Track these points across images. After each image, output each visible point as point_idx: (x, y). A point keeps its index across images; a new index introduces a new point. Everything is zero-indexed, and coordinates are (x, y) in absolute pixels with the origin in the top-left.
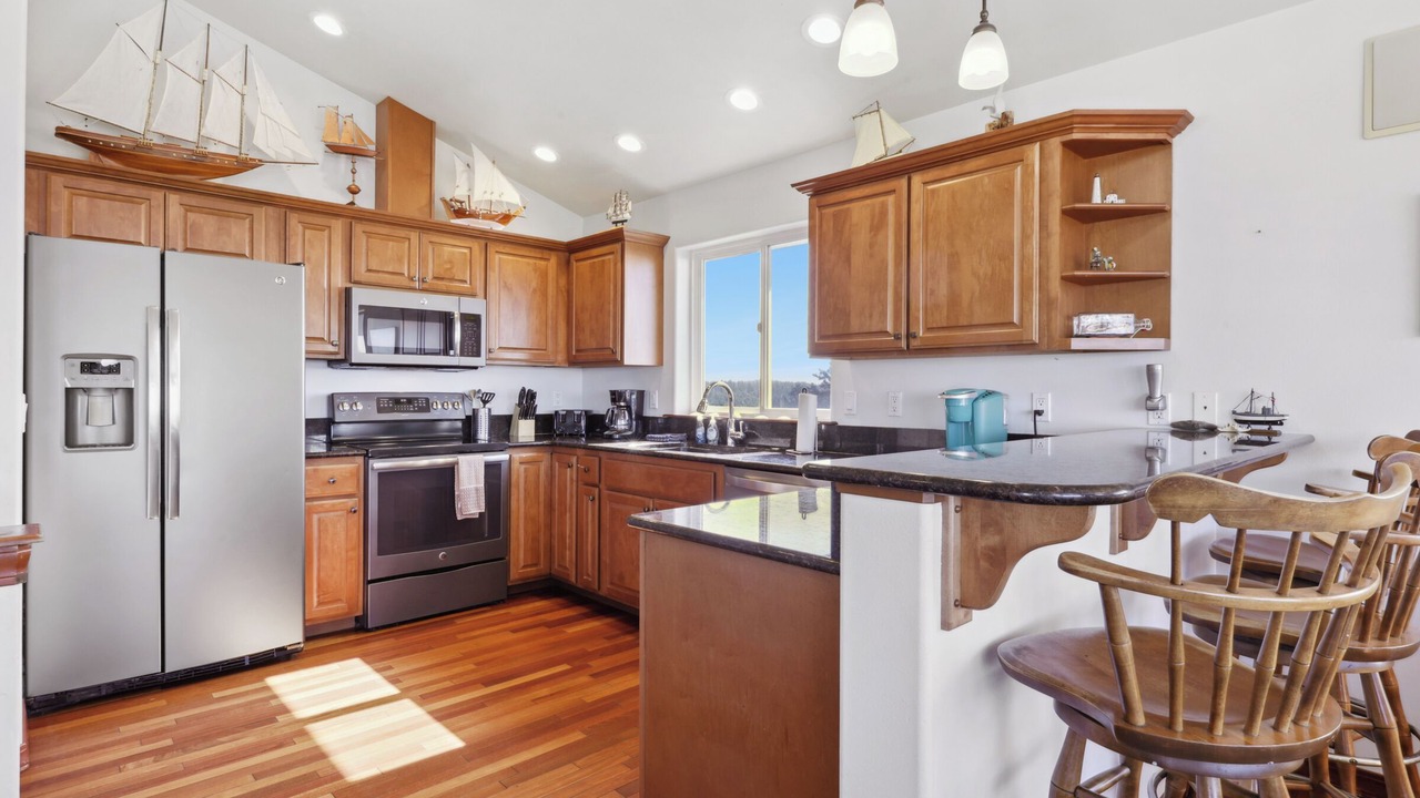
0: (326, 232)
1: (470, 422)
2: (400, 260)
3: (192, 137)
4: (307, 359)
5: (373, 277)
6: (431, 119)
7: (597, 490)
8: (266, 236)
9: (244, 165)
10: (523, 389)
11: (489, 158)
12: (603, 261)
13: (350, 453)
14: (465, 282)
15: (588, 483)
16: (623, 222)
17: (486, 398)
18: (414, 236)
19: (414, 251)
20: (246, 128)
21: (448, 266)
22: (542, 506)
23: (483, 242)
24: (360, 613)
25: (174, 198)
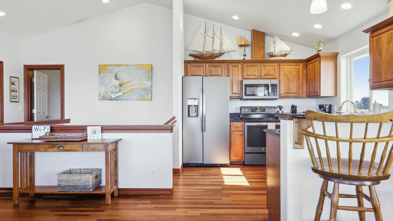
0: (237, 67)
2: (255, 72)
3: (211, 50)
5: (248, 77)
6: (264, 32)
8: (225, 70)
9: (221, 54)
10: (293, 105)
11: (280, 39)
12: (315, 64)
14: (273, 75)
16: (320, 51)
17: (281, 108)
18: (259, 65)
19: (259, 69)
20: (221, 46)
21: (268, 71)
23: (278, 63)
24: (243, 160)
25: (207, 65)
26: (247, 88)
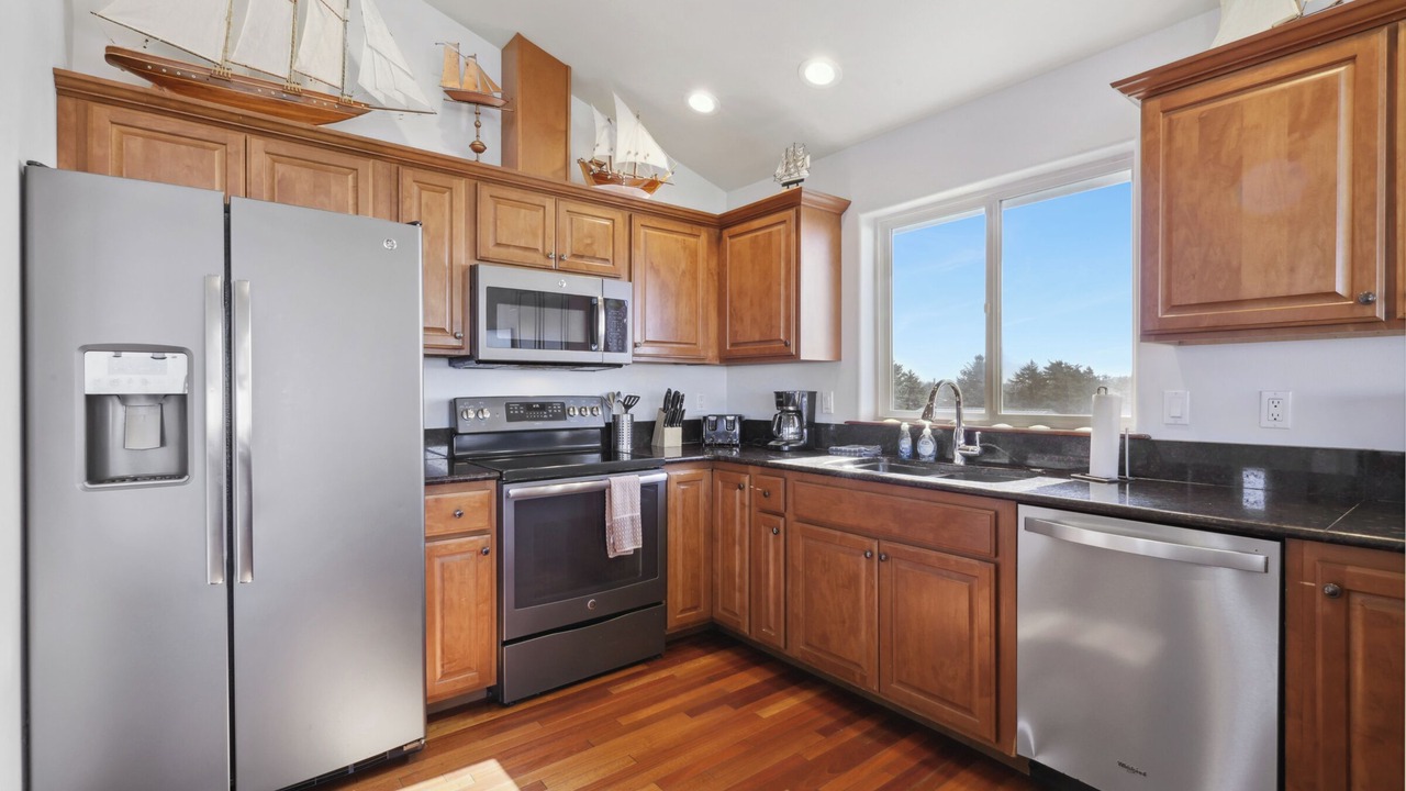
0: (447, 195)
1: (610, 431)
2: (533, 232)
3: (283, 70)
4: (426, 356)
5: (503, 253)
6: (566, 63)
7: (782, 521)
8: (375, 196)
9: (350, 110)
10: (669, 391)
11: (632, 111)
12: (770, 233)
13: (480, 477)
14: (608, 261)
15: (767, 510)
16: (797, 182)
17: (628, 404)
18: (549, 203)
19: (550, 221)
20: (349, 65)
21: (589, 241)
22: (702, 535)
23: (627, 213)
24: (493, 682)
25: (257, 144)
26: (501, 308)
